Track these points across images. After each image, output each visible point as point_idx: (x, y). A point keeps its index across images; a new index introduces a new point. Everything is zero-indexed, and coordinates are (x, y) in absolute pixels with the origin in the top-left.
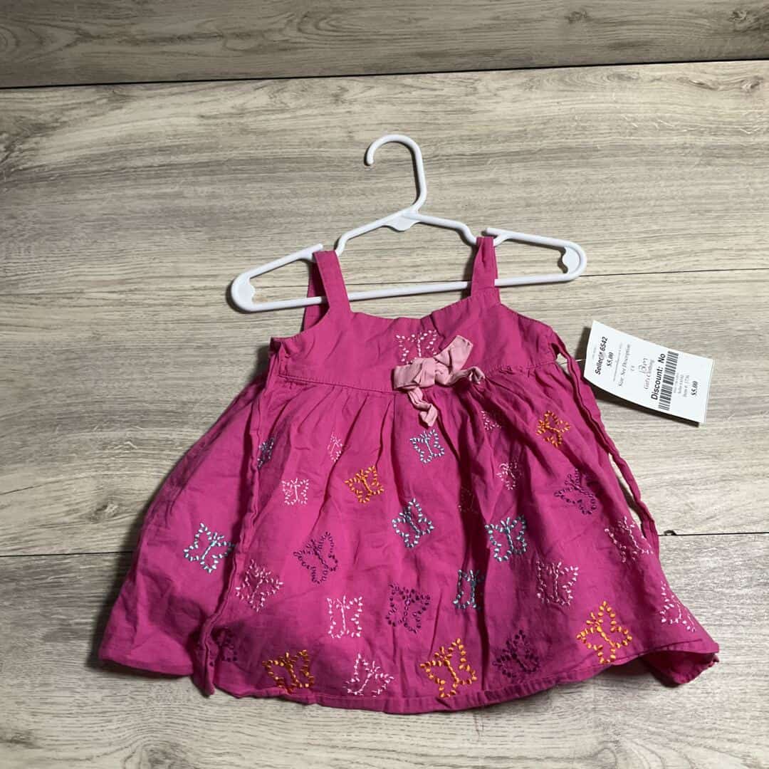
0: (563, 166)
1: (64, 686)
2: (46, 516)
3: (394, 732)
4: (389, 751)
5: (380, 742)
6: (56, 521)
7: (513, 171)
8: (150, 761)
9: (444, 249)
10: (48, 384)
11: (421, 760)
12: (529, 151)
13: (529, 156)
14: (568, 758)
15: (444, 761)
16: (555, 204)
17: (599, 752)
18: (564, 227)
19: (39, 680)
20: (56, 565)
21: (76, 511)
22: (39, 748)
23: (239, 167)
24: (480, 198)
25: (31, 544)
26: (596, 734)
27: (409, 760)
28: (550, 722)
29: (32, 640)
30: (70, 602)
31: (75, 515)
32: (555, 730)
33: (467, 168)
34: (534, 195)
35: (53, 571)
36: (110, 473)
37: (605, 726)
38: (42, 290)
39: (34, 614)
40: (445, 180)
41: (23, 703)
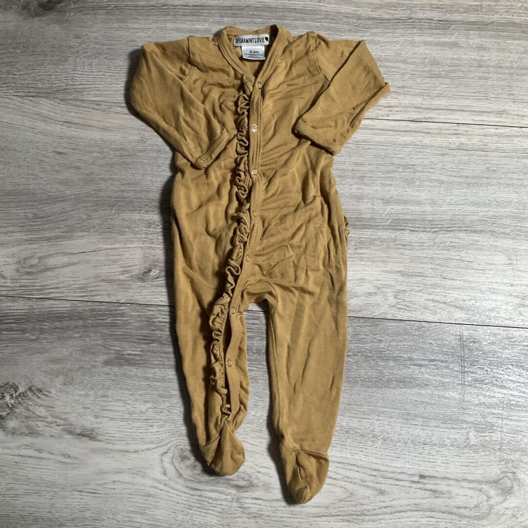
0: (508, 37)
1: (119, 398)
2: (106, 273)
3: (356, 452)
4: (351, 465)
5: (346, 458)
6: (113, 278)
7: (470, 37)
8: (180, 456)
9: (414, 95)
10: (107, 173)
11: (375, 473)
12: (483, 22)
13: (483, 26)
14: (479, 481)
15: (391, 475)
16: (501, 67)
17: (501, 479)
18: (506, 86)
19: (100, 393)
20: (114, 310)
21: (128, 272)
22: (100, 441)
23: (256, 13)
24: (443, 56)
25: (94, 293)
26: (499, 467)
27: (366, 472)
28: (468, 455)
29: (95, 364)
30: (123, 338)
31: (127, 275)
32: (470, 461)
33: (434, 31)
34: (486, 58)
35: (111, 314)
36: (153, 246)
37: (507, 462)
38: (101, 99)
39: (97, 345)
40: (417, 39)
41: (88, 408)
